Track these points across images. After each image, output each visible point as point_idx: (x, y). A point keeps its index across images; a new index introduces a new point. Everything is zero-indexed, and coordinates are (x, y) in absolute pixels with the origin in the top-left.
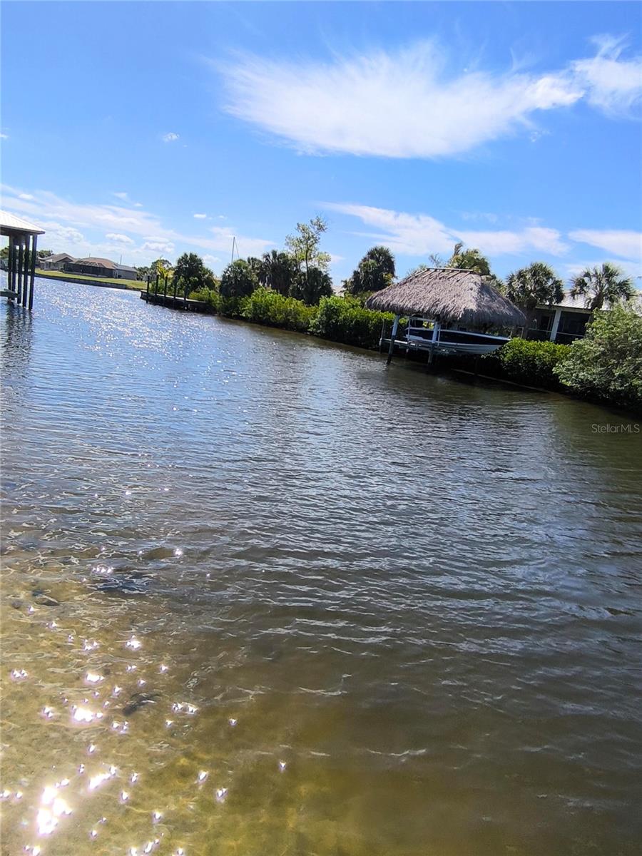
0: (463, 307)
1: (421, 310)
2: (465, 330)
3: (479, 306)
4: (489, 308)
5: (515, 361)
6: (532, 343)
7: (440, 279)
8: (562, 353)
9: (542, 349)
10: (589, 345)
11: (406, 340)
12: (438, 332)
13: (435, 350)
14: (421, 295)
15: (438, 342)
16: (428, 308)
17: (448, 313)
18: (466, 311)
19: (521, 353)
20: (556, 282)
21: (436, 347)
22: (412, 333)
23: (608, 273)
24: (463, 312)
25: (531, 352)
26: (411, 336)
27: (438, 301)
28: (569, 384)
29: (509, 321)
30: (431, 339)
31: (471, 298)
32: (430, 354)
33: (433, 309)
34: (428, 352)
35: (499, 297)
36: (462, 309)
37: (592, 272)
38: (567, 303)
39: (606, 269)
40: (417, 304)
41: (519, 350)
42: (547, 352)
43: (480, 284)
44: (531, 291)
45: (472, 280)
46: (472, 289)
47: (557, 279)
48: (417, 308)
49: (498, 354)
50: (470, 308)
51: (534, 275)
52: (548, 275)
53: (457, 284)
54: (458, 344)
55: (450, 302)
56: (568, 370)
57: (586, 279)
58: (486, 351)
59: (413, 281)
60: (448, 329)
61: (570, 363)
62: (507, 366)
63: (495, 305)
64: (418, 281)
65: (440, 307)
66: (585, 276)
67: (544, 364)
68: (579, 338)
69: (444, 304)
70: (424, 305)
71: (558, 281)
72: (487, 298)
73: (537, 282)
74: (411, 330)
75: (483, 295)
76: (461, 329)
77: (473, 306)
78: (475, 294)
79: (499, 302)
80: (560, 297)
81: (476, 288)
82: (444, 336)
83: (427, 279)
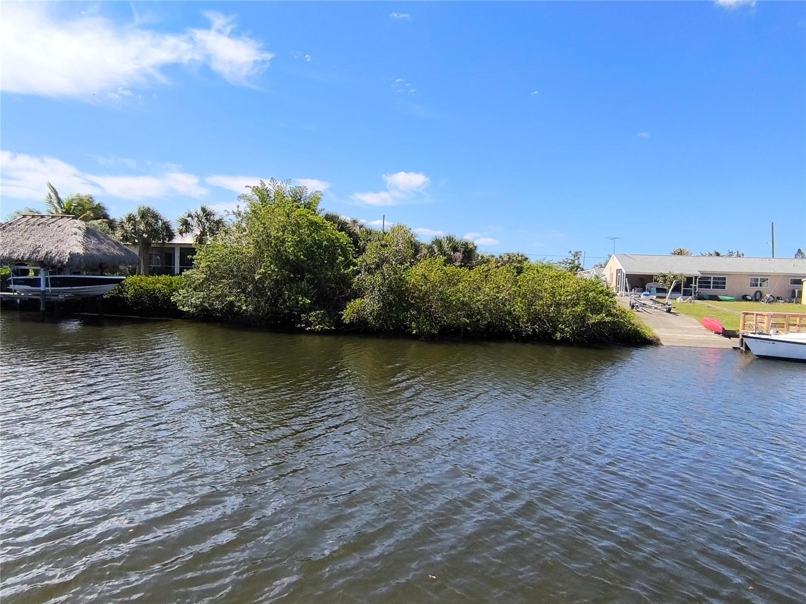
0: (68, 251)
1: (20, 259)
2: (78, 273)
3: (86, 249)
4: (98, 250)
5: (138, 297)
6: (150, 279)
7: (39, 225)
8: (178, 284)
9: (159, 282)
10: (196, 275)
11: (10, 291)
12: (47, 279)
13: (47, 297)
14: (18, 243)
15: (50, 288)
16: (28, 255)
17: (52, 259)
18: (73, 256)
19: (142, 288)
20: (164, 223)
21: (47, 293)
22: (16, 282)
23: (207, 214)
24: (69, 256)
25: (151, 287)
26: (15, 286)
27: (39, 247)
28: (186, 309)
29: (121, 261)
30: (40, 286)
31: (77, 242)
32: (41, 301)
33: (35, 255)
34: (39, 299)
35: (108, 239)
36: (67, 254)
37: (193, 213)
38: (178, 240)
39: (204, 210)
40: (14, 252)
41: (139, 286)
42: (166, 284)
43: (85, 228)
44: (144, 232)
45: (75, 225)
46: (76, 234)
47: (165, 220)
48: (15, 256)
49: (121, 292)
50: (76, 252)
51: (142, 217)
52: (156, 217)
53: (59, 229)
54: (73, 288)
55: (52, 248)
56: (184, 297)
57: (189, 219)
58: (107, 290)
59: (7, 229)
60: (59, 274)
61: (184, 291)
62: (131, 303)
63: (104, 247)
64: (13, 228)
65: (42, 254)
66: (188, 217)
67: (164, 295)
68: (188, 269)
69: (46, 250)
70: (22, 252)
71: (166, 222)
72: (94, 241)
73: (147, 224)
74: (13, 279)
75: (90, 238)
76: (74, 273)
77: (80, 250)
78: (80, 238)
79: (108, 244)
80: (171, 236)
81: (80, 232)
82: (55, 282)
83: (22, 226)
